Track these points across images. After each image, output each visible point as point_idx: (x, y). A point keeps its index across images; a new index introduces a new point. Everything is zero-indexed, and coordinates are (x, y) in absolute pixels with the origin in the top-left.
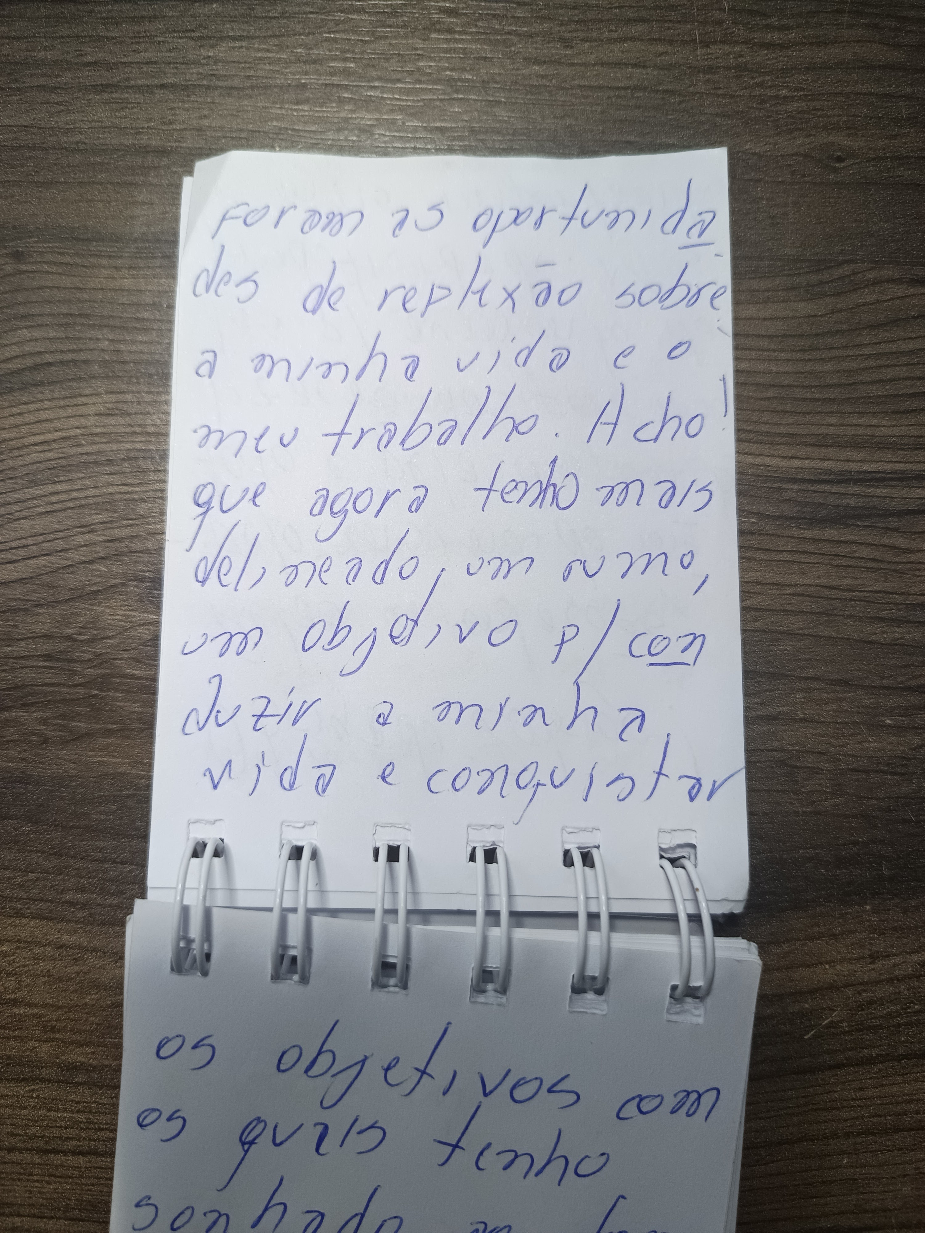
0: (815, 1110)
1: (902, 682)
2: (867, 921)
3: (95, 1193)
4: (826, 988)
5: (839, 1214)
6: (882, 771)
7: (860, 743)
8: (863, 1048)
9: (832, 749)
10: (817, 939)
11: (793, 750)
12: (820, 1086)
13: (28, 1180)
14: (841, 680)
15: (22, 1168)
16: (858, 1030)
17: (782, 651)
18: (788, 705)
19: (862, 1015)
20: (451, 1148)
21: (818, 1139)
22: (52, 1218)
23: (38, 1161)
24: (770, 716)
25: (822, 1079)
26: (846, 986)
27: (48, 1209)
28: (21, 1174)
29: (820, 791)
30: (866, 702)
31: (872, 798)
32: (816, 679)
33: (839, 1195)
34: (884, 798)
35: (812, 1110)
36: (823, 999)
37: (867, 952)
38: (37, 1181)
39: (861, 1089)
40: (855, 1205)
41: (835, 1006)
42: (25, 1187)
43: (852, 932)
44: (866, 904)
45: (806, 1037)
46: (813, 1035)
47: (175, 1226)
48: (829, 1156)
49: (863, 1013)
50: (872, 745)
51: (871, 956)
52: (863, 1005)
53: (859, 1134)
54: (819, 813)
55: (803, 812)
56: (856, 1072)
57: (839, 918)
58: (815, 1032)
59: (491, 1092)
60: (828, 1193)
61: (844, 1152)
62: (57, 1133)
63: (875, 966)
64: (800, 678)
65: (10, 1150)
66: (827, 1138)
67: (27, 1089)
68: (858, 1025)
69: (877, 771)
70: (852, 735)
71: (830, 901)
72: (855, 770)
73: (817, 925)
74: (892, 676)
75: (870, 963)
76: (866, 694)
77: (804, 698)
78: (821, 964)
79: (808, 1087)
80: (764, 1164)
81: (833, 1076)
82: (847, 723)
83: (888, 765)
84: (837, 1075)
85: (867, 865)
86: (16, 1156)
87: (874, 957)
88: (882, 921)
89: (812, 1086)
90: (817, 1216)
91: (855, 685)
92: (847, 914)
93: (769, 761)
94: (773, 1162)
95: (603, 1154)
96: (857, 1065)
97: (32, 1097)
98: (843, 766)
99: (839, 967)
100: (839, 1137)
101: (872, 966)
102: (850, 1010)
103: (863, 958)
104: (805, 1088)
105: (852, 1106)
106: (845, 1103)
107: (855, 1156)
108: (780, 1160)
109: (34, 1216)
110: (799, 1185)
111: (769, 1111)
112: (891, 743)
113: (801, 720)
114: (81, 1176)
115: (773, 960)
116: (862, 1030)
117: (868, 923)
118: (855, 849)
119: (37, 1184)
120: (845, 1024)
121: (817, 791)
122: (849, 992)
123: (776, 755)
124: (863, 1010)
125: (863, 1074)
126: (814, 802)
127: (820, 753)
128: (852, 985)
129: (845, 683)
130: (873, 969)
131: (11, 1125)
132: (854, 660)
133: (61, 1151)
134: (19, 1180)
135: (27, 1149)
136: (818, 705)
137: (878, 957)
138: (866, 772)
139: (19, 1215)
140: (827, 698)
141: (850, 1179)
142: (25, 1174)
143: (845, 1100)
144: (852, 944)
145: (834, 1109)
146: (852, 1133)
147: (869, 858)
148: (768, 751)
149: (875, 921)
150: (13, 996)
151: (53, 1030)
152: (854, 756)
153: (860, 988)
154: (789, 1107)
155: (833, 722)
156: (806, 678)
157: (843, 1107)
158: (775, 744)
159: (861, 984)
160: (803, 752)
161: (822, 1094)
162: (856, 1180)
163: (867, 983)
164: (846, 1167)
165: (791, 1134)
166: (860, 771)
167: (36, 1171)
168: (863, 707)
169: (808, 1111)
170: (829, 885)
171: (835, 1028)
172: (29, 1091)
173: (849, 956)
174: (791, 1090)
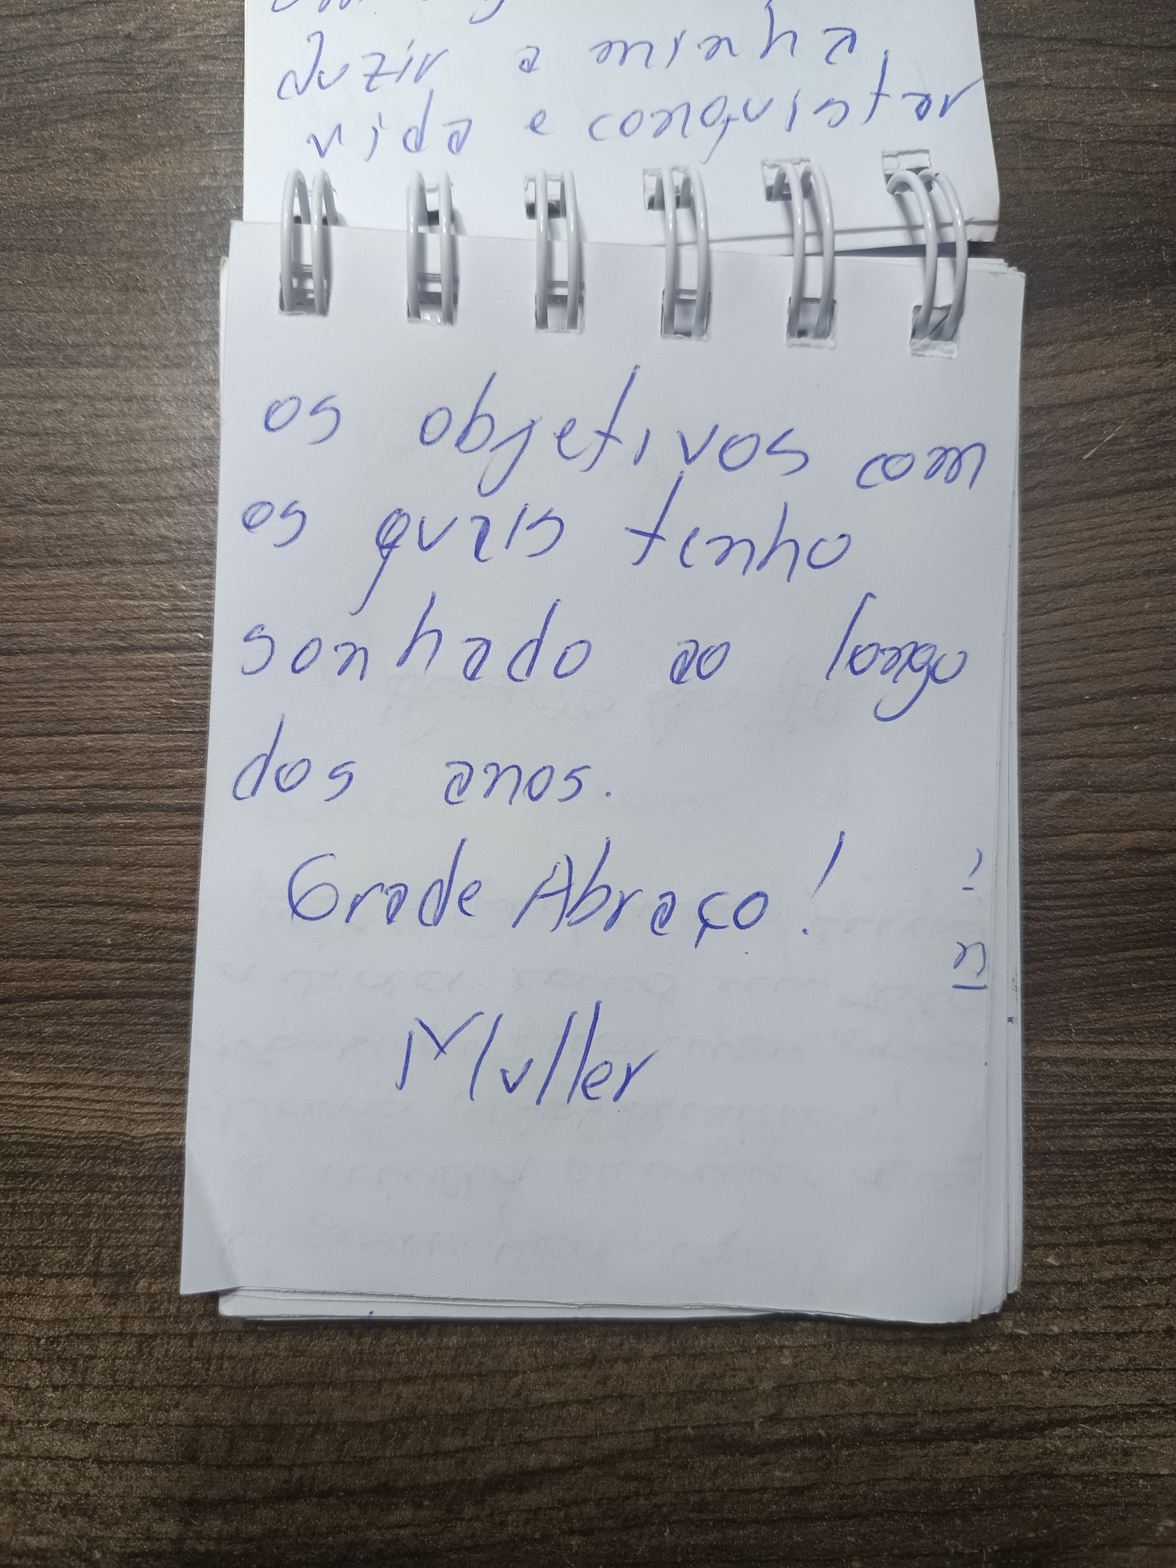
0: (1105, 544)
1: (1167, 41)
2: (1148, 317)
3: (188, 697)
4: (1105, 398)
5: (1145, 670)
6: (1151, 142)
7: (1121, 111)
8: (1158, 469)
9: (1087, 118)
10: (1087, 340)
11: (1040, 121)
12: (1107, 516)
13: (100, 688)
14: (1092, 40)
15: (92, 673)
16: (1151, 447)
17: (1016, 9)
18: (1029, 70)
19: (1152, 428)
20: (648, 539)
21: (1110, 580)
22: (132, 732)
23: (111, 662)
24: (1008, 83)
25: (1110, 507)
26: (1130, 394)
27: (127, 721)
28: (89, 680)
29: (1076, 168)
30: (1125, 63)
31: (1142, 173)
32: (1060, 39)
33: (1143, 648)
34: (1157, 173)
35: (1100, 544)
36: (1102, 411)
37: (1152, 354)
38: (112, 688)
39: (1159, 517)
40: (1164, 659)
41: (1117, 419)
42: (96, 696)
43: (1131, 330)
44: (1145, 297)
45: (1085, 457)
46: (1093, 454)
47: (298, 667)
48: (1127, 600)
49: (1154, 426)
50: (1138, 112)
51: (1156, 358)
52: (1153, 416)
53: (1162, 572)
54: (1077, 192)
55: (1058, 192)
56: (1151, 498)
57: (1113, 315)
58: (1097, 451)
59: (695, 457)
60: (1128, 645)
61: (1144, 595)
62: (133, 624)
63: (1164, 370)
64: (1041, 39)
65: (73, 651)
66: (1121, 578)
67: (94, 575)
68: (1149, 440)
69: (1146, 142)
70: (1111, 101)
71: (1100, 295)
72: (1118, 141)
73: (1087, 322)
74: (1154, 34)
75: (1157, 367)
76: (1125, 54)
77: (1049, 61)
78: (1096, 368)
79: (1092, 518)
80: (1045, 613)
81: (1123, 503)
82: (1104, 88)
83: (1159, 134)
84: (1127, 501)
85: (1143, 252)
86: (82, 659)
87: (1161, 359)
88: (1167, 316)
89: (1098, 516)
90: (1117, 675)
91: (1109, 45)
92: (1122, 309)
93: (1010, 134)
94: (1056, 610)
95: (842, 536)
96: (1152, 489)
97: (101, 584)
98: (1102, 137)
99: (1118, 372)
100: (1136, 577)
101: (1159, 370)
102: (1137, 423)
103: (1147, 360)
104: (1089, 518)
105: (1150, 539)
106: (1141, 536)
107: (1159, 599)
108: (1065, 608)
109: (109, 732)
110: (1091, 637)
111: (1046, 548)
112: (1160, 110)
113: (1046, 86)
114: (168, 677)
115: (1035, 367)
116: (1155, 446)
117: (1150, 320)
118: (1126, 234)
119: (112, 692)
120: (1132, 441)
121: (1072, 167)
122: (1135, 401)
123: (1019, 128)
124: (1153, 422)
125: (1160, 499)
126: (1070, 180)
127: (1073, 123)
128: (1137, 393)
129: (1098, 43)
130: (1162, 374)
131: (76, 620)
132: (1106, 17)
133: (141, 648)
134: (88, 687)
135: (97, 649)
136: (1066, 68)
137: (1166, 360)
138: (1131, 142)
139: (88, 733)
140: (1077, 60)
141: (1156, 628)
142: (95, 680)
143: (1140, 532)
144: (1132, 345)
145: (1128, 543)
146: (1153, 571)
147: (1144, 243)
148: (1009, 123)
149: (1158, 317)
150: (72, 463)
151: (123, 501)
152: (1115, 126)
153: (1148, 396)
154: (1071, 543)
155: (1086, 88)
156: (1049, 39)
157: (1139, 540)
158: (1016, 116)
159: (1149, 391)
160: (1051, 122)
161: (1111, 525)
162: (1162, 628)
163: (1155, 390)
164: (1148, 613)
165: (1077, 575)
166: (1125, 142)
167: (108, 674)
168: (1122, 69)
169: (1095, 546)
170: (1097, 276)
171: (1121, 444)
172: (97, 577)
173: (1130, 359)
174: (1072, 521)
